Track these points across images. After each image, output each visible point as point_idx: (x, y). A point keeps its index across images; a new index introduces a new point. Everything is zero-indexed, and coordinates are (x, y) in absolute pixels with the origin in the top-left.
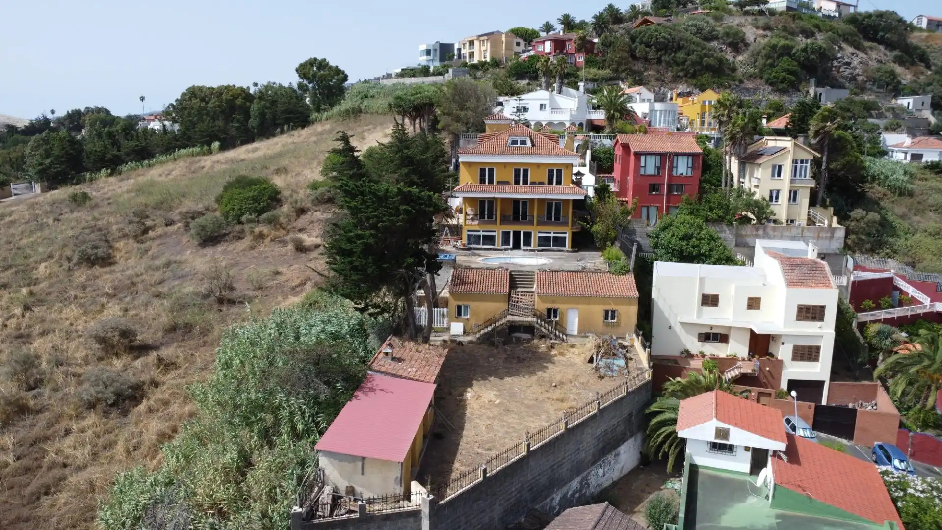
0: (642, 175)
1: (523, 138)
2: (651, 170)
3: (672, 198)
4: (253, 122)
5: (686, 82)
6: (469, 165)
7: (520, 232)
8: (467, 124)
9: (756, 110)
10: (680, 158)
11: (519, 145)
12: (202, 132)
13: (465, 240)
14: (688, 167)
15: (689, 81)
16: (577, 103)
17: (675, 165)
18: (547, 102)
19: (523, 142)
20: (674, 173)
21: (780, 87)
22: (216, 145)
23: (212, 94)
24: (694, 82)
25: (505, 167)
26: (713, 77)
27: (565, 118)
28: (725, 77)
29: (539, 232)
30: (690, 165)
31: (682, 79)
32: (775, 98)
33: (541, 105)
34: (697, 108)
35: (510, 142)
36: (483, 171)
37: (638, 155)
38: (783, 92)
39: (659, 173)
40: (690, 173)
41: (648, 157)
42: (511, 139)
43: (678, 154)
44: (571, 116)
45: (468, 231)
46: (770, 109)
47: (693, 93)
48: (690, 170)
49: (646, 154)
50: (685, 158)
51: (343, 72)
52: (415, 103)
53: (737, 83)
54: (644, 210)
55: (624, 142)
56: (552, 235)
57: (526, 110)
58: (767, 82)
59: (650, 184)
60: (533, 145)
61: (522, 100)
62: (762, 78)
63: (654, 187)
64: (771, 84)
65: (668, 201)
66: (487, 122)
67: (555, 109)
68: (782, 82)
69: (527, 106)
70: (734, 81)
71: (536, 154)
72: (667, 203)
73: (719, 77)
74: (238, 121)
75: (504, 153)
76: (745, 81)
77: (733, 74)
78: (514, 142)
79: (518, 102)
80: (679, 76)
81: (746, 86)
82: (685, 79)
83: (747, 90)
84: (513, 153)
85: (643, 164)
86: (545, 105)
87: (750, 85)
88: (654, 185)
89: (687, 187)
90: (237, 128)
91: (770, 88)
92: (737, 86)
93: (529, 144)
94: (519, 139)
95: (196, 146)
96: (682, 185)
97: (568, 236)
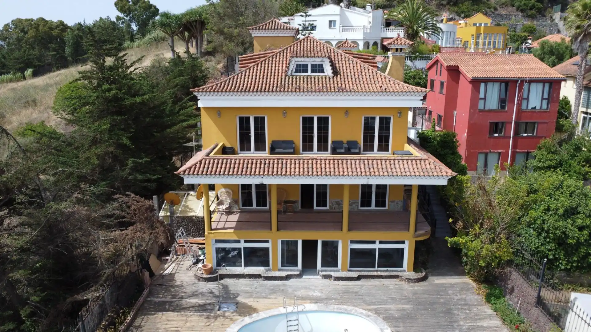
0: (481, 111)
1: (317, 61)
2: (493, 103)
3: (520, 140)
4: (68, 50)
5: (449, 9)
6: (218, 112)
7: (316, 242)
8: (243, 43)
9: (514, 33)
10: (533, 86)
11: (309, 73)
12: (18, 59)
13: (210, 261)
14: (543, 99)
15: (452, 8)
16: (371, 20)
17: (525, 96)
18: (337, 19)
19: (318, 68)
20: (524, 107)
21: (530, 13)
22: (29, 72)
23: (31, 25)
24: (456, 9)
25: (285, 115)
26: (473, 5)
27: (357, 36)
28: (482, 5)
29: (352, 242)
30: (546, 96)
31: (445, 6)
32: (527, 23)
33: (331, 22)
34: (473, 30)
35: (292, 67)
36: (244, 122)
37: (476, 82)
38: (533, 17)
39: (503, 107)
40: (544, 106)
41: (490, 85)
42: (294, 62)
43: (531, 81)
44: (365, 33)
45: (217, 241)
46: (525, 31)
47: (455, 19)
48: (545, 102)
49: (487, 81)
50: (540, 86)
51: (155, 7)
52: (184, 20)
53: (492, 10)
54: (481, 158)
55: (451, 63)
56: (377, 246)
57: (313, 28)
58: (518, 9)
59: (491, 123)
60: (336, 72)
61: (310, 15)
62: (513, 6)
63: (496, 127)
64: (522, 11)
65: (514, 147)
66: (255, 34)
67: (346, 26)
68: (531, 9)
69: (315, 24)
70: (490, 8)
71: (341, 90)
72: (513, 148)
73: (477, 5)
74: (54, 50)
75: (282, 89)
76: (498, 8)
77: (488, 2)
78: (301, 68)
79: (304, 19)
80: (442, 5)
81: (500, 13)
82: (448, 6)
83: (501, 16)
84: (298, 90)
85: (482, 95)
86: (335, 21)
87: (503, 12)
88: (497, 124)
89: (540, 126)
90: (53, 56)
91: (521, 14)
92: (493, 12)
93: (328, 70)
94: (309, 62)
95: (10, 72)
96: (534, 123)
97: (408, 248)
